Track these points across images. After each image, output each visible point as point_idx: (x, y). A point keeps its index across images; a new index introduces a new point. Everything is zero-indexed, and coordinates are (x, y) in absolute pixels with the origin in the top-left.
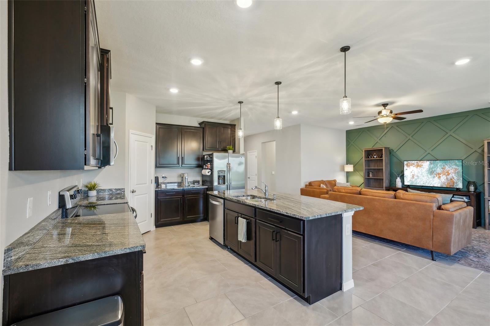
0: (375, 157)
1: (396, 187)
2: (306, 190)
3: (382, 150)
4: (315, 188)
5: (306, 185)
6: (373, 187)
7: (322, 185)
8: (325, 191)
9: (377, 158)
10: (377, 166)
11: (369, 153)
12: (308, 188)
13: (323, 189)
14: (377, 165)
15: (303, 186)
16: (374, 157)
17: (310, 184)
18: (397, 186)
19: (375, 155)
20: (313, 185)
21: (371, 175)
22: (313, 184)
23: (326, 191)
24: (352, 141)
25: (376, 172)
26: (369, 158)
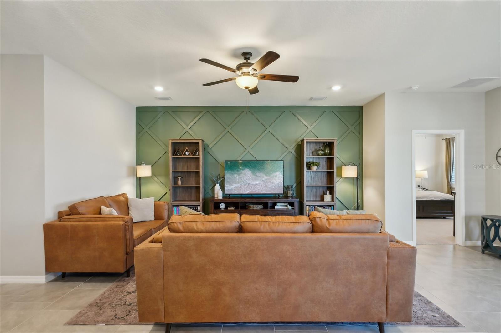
0: (187, 153)
1: (214, 197)
2: (64, 228)
3: (198, 143)
4: (90, 220)
5: (60, 215)
6: (181, 199)
7: (105, 209)
8: (119, 225)
9: (189, 155)
10: (186, 168)
11: (177, 147)
12: (69, 220)
13: (111, 218)
14: (186, 166)
15: (50, 216)
16: (185, 154)
17: (73, 210)
18: (216, 196)
19: (187, 151)
20: (80, 212)
21: (180, 183)
22: (81, 210)
23: (122, 223)
24: (146, 126)
25: (186, 177)
26: (176, 155)
